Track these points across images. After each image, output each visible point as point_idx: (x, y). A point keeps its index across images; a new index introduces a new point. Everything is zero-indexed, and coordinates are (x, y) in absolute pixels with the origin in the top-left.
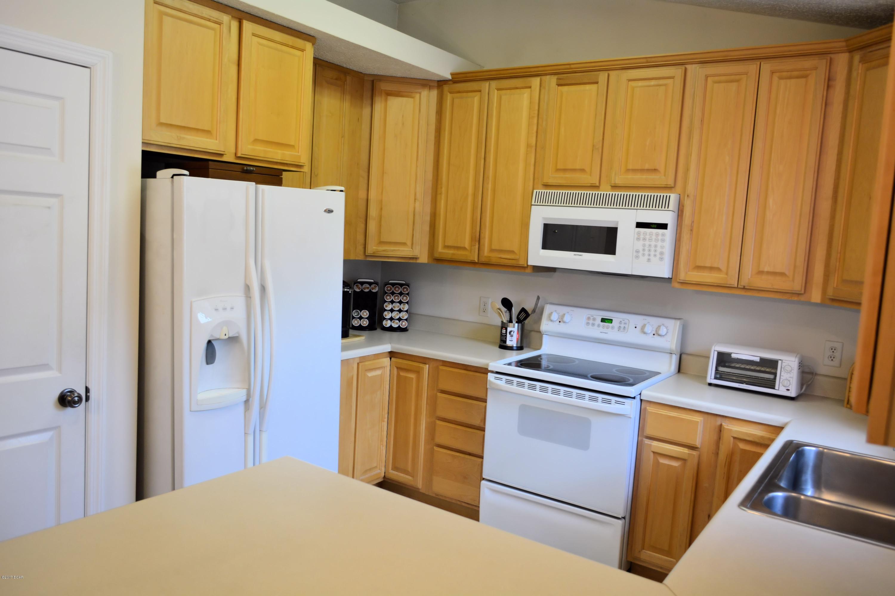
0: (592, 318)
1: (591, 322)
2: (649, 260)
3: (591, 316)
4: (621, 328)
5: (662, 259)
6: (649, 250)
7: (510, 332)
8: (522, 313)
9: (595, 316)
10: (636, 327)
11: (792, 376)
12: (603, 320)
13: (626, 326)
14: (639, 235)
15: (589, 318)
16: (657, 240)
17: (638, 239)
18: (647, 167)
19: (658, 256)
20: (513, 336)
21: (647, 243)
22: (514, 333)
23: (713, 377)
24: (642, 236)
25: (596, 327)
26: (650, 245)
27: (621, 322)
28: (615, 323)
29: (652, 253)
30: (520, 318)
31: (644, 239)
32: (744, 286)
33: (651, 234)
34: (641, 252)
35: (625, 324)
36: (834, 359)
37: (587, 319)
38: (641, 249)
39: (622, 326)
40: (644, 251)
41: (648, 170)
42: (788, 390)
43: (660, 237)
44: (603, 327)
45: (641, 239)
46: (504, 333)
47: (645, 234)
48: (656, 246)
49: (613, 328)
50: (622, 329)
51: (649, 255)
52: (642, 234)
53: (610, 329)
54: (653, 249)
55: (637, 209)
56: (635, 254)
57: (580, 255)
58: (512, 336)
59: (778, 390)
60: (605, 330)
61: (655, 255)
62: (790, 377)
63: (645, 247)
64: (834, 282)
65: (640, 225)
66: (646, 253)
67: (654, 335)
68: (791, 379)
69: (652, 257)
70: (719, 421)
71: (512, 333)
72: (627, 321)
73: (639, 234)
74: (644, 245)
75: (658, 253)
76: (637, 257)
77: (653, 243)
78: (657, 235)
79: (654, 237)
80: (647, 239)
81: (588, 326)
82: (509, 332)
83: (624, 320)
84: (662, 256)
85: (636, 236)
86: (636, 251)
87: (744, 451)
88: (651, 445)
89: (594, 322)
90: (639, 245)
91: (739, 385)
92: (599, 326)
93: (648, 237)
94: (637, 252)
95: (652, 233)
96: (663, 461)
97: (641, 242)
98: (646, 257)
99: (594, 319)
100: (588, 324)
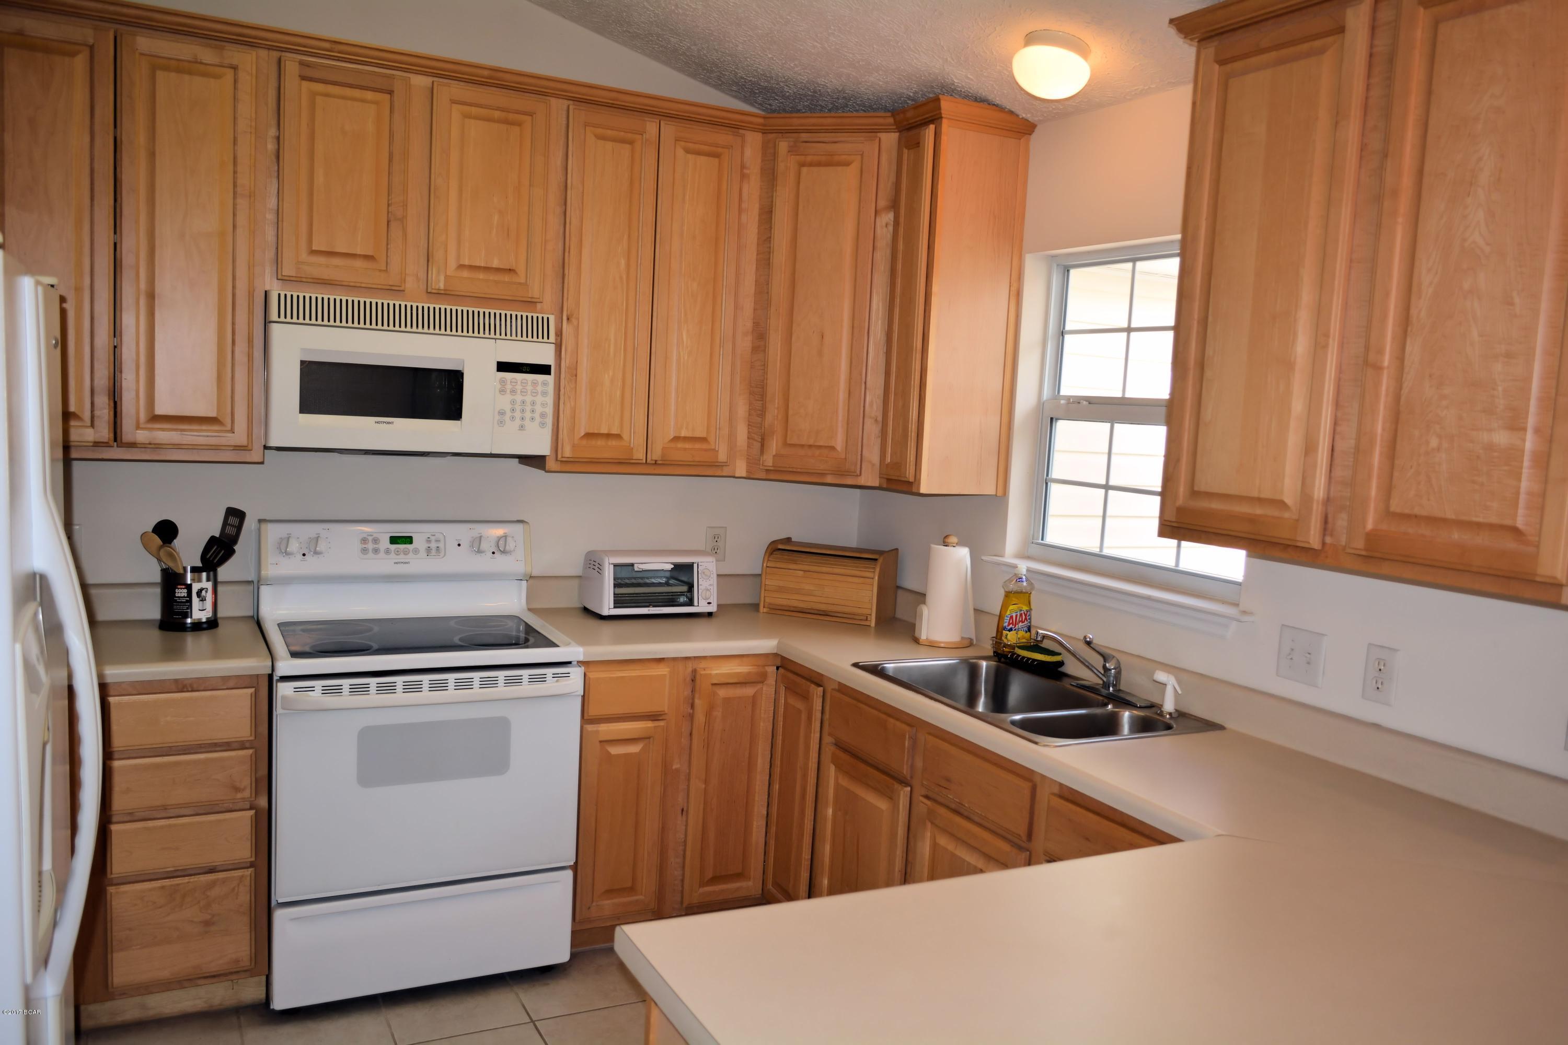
0: (370, 538)
1: (370, 546)
2: (522, 427)
3: (368, 535)
4: (432, 549)
5: (543, 424)
6: (523, 411)
7: (199, 593)
8: (213, 547)
9: (375, 535)
10: (459, 545)
11: (712, 583)
12: (394, 540)
13: (441, 545)
14: (503, 384)
15: (364, 541)
16: (535, 393)
17: (502, 391)
18: (496, 263)
19: (538, 419)
20: (205, 600)
21: (519, 398)
22: (206, 592)
23: (612, 605)
24: (509, 387)
25: (382, 554)
26: (523, 402)
27: (428, 540)
28: (419, 542)
29: (528, 415)
30: (211, 559)
31: (513, 392)
32: (656, 461)
33: (524, 383)
34: (509, 414)
35: (438, 541)
36: (718, 552)
37: (361, 543)
38: (507, 408)
39: (433, 545)
40: (513, 413)
41: (498, 270)
42: (709, 603)
43: (540, 388)
44: (397, 553)
45: (508, 391)
46: (184, 597)
47: (514, 382)
48: (533, 403)
49: (416, 551)
50: (434, 552)
51: (523, 419)
52: (509, 382)
53: (411, 555)
54: (528, 408)
55: (496, 339)
56: (497, 417)
57: (389, 423)
58: (203, 600)
59: (698, 606)
60: (402, 558)
61: (532, 419)
62: (710, 585)
63: (515, 404)
64: (774, 446)
65: (503, 367)
66: (518, 414)
67: (493, 553)
68: (711, 587)
69: (527, 423)
70: (690, 666)
71: (204, 593)
72: (441, 537)
73: (503, 382)
74: (513, 402)
75: (537, 416)
76: (501, 423)
77: (529, 399)
78: (535, 384)
79: (529, 388)
80: (519, 392)
81: (367, 554)
82: (197, 593)
83: (434, 535)
84: (545, 420)
85: (499, 386)
86: (499, 412)
87: (727, 700)
88: (597, 732)
89: (376, 546)
90: (504, 402)
91: (649, 610)
92: (388, 551)
93: (519, 387)
94: (502, 413)
95: (526, 381)
96: (615, 750)
97: (508, 397)
98: (518, 422)
99: (376, 541)
100: (364, 551)
